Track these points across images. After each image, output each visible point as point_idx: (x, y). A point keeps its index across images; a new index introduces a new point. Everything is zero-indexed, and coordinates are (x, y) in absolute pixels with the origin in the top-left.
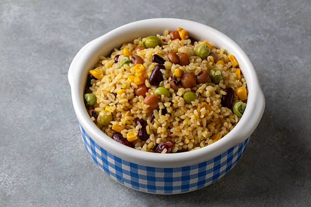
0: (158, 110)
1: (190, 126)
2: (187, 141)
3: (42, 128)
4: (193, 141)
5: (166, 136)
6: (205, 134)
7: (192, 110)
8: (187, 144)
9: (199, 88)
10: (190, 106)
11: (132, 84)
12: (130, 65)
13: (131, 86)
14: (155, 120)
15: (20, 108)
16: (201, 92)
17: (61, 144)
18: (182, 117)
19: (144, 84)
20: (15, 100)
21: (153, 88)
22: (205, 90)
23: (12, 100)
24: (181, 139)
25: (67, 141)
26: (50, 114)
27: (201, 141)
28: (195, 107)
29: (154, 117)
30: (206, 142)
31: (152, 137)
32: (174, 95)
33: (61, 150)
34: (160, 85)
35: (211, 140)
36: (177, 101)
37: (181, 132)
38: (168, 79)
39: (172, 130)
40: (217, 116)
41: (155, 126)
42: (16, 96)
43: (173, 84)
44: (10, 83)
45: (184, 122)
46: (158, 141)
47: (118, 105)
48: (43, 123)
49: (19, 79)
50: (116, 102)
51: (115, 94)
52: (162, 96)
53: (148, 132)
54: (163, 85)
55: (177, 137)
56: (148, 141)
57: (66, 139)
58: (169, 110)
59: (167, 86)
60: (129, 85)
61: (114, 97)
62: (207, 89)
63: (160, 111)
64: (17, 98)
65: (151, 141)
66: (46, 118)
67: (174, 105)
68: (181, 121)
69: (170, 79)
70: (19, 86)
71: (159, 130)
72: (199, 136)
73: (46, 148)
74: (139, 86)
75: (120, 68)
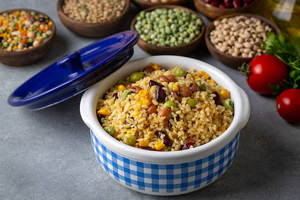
0: (173, 119)
1: (201, 125)
2: (203, 137)
3: (60, 168)
4: (208, 136)
5: (186, 137)
6: (215, 128)
7: (198, 112)
8: (204, 140)
9: (196, 95)
10: (196, 110)
11: (142, 106)
12: (133, 94)
13: (141, 108)
14: (173, 127)
15: (36, 156)
16: (198, 97)
17: (80, 177)
18: (193, 119)
19: (152, 104)
20: (30, 151)
21: (161, 104)
22: (200, 96)
23: (27, 150)
24: (198, 136)
25: (85, 174)
26: (64, 156)
27: (213, 135)
28: (200, 110)
29: (171, 126)
30: (217, 135)
31: (175, 141)
32: (180, 105)
33: (82, 181)
34: (166, 100)
35: (220, 132)
36: (184, 108)
37: (196, 131)
38: (170, 94)
39: (188, 132)
40: (217, 113)
41: (174, 132)
42: (31, 148)
43: (176, 96)
44: (22, 139)
45: (197, 123)
46: (182, 142)
47: (138, 126)
48: (60, 164)
49: (29, 134)
50: (136, 123)
51: (133, 118)
52: (172, 107)
53: (171, 138)
54: (168, 100)
55: (194, 136)
56: (174, 145)
57: (83, 173)
58: (182, 116)
59: (172, 99)
60: (140, 108)
61: (132, 120)
62: (201, 94)
63: (175, 119)
64: (31, 149)
65: (176, 144)
66: (61, 160)
67: (183, 112)
68: (193, 123)
69: (172, 93)
70: (31, 139)
71: (180, 134)
72: (211, 131)
73: (69, 182)
74: (149, 106)
75: (125, 99)
